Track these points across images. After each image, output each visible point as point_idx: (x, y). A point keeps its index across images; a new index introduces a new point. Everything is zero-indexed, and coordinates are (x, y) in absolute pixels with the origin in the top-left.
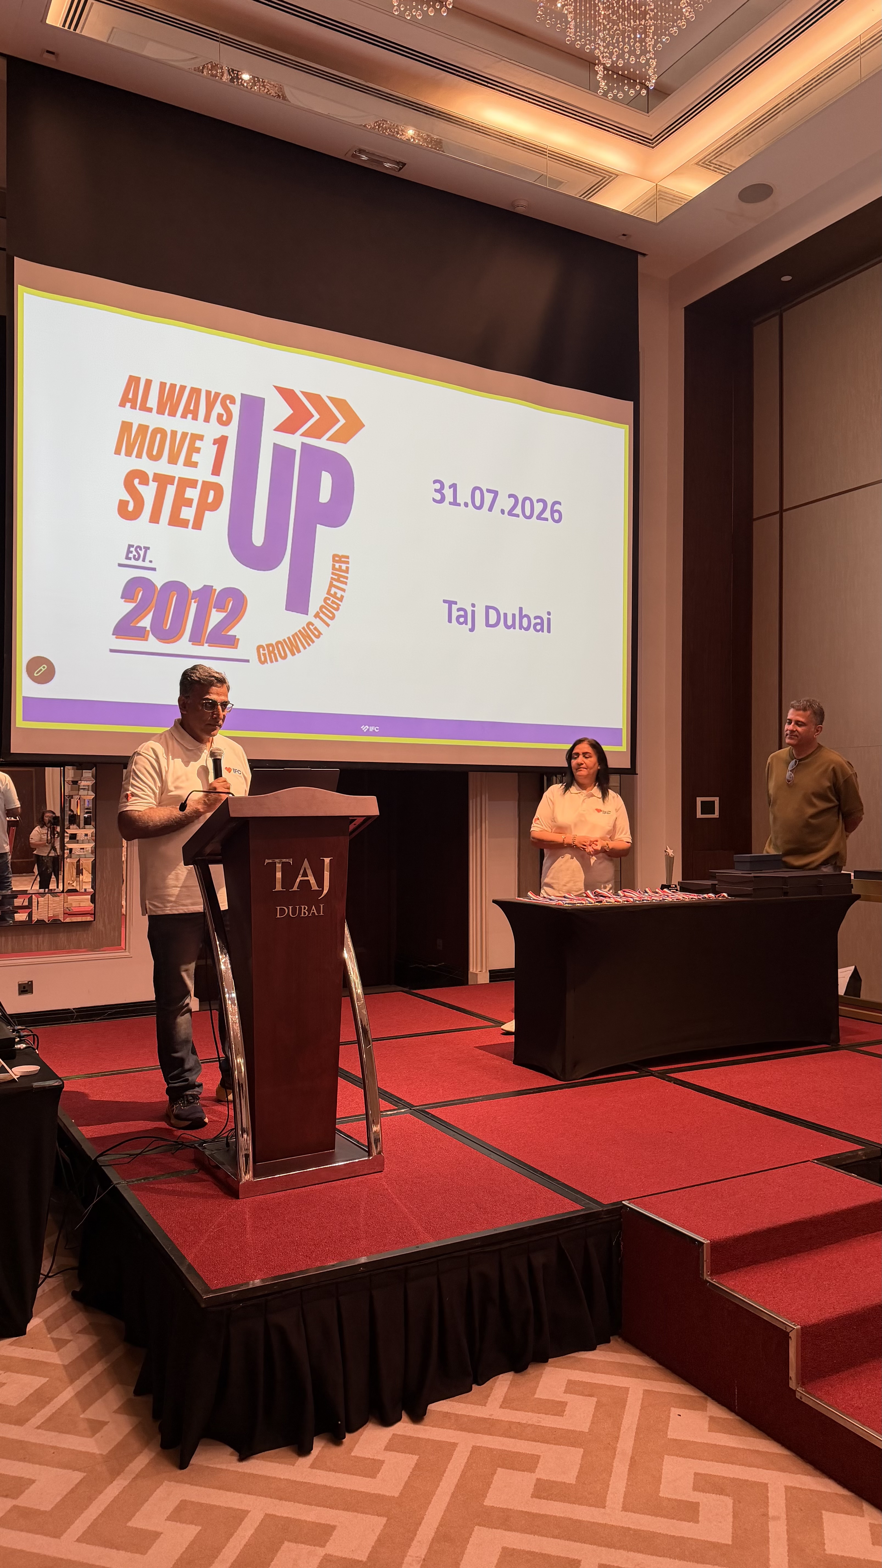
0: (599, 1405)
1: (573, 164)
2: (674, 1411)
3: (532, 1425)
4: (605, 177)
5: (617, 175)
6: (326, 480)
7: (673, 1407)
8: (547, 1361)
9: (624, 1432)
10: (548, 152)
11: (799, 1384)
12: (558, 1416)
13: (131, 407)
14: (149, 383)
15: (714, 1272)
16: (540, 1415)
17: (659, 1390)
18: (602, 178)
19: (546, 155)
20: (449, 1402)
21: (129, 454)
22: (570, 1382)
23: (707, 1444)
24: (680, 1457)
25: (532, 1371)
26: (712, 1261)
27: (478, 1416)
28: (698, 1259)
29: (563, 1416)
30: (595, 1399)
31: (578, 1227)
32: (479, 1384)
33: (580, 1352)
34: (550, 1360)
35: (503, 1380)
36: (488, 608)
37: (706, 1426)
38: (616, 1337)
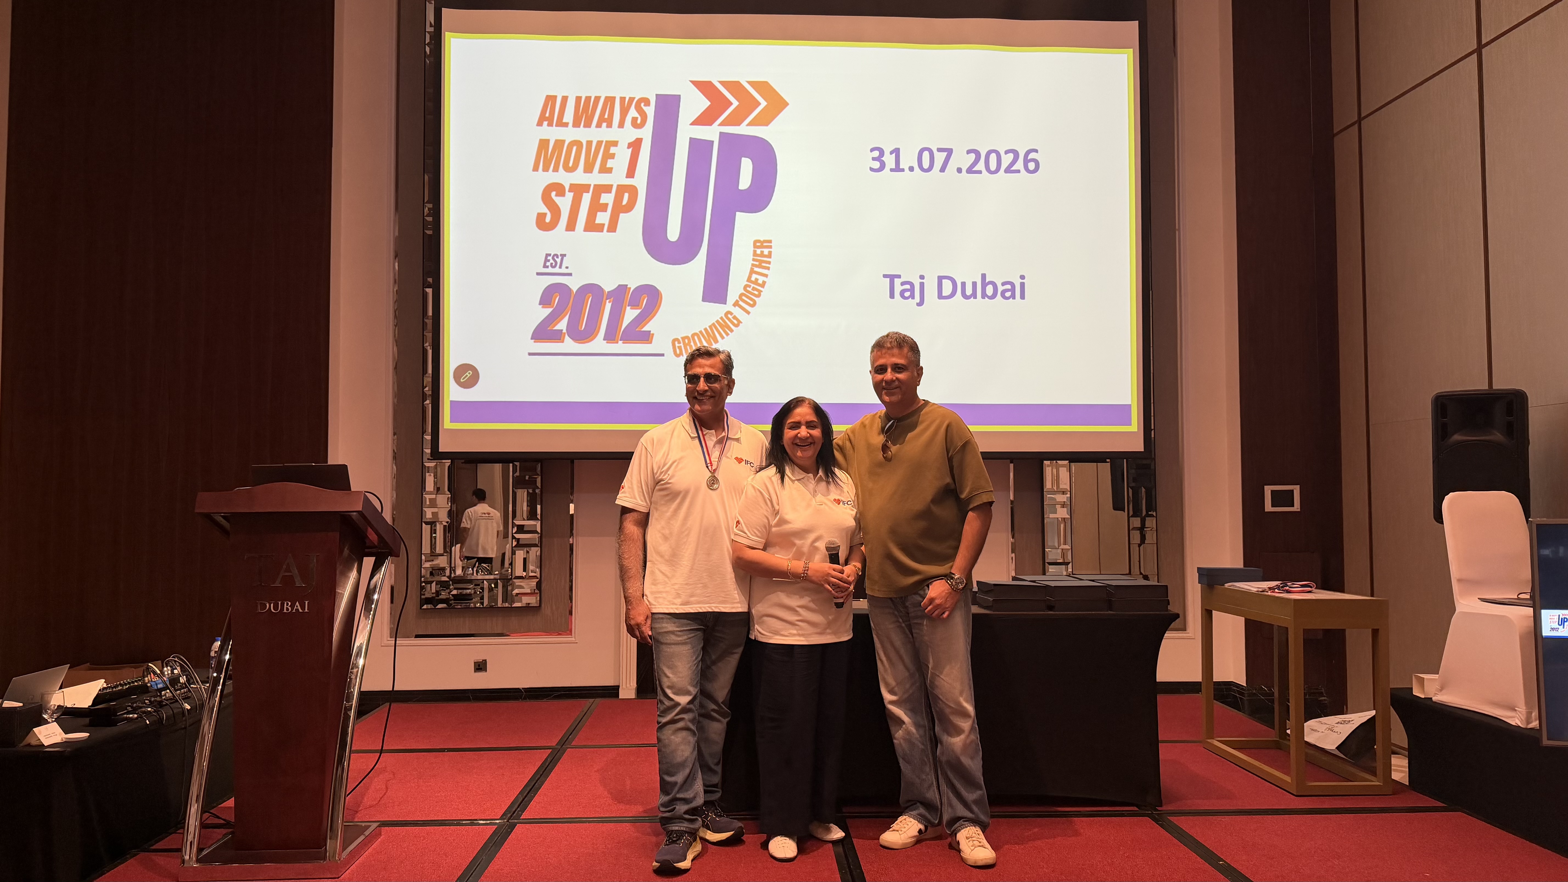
6: (747, 167)
13: (549, 125)
14: (565, 99)
21: (546, 169)
36: (940, 279)
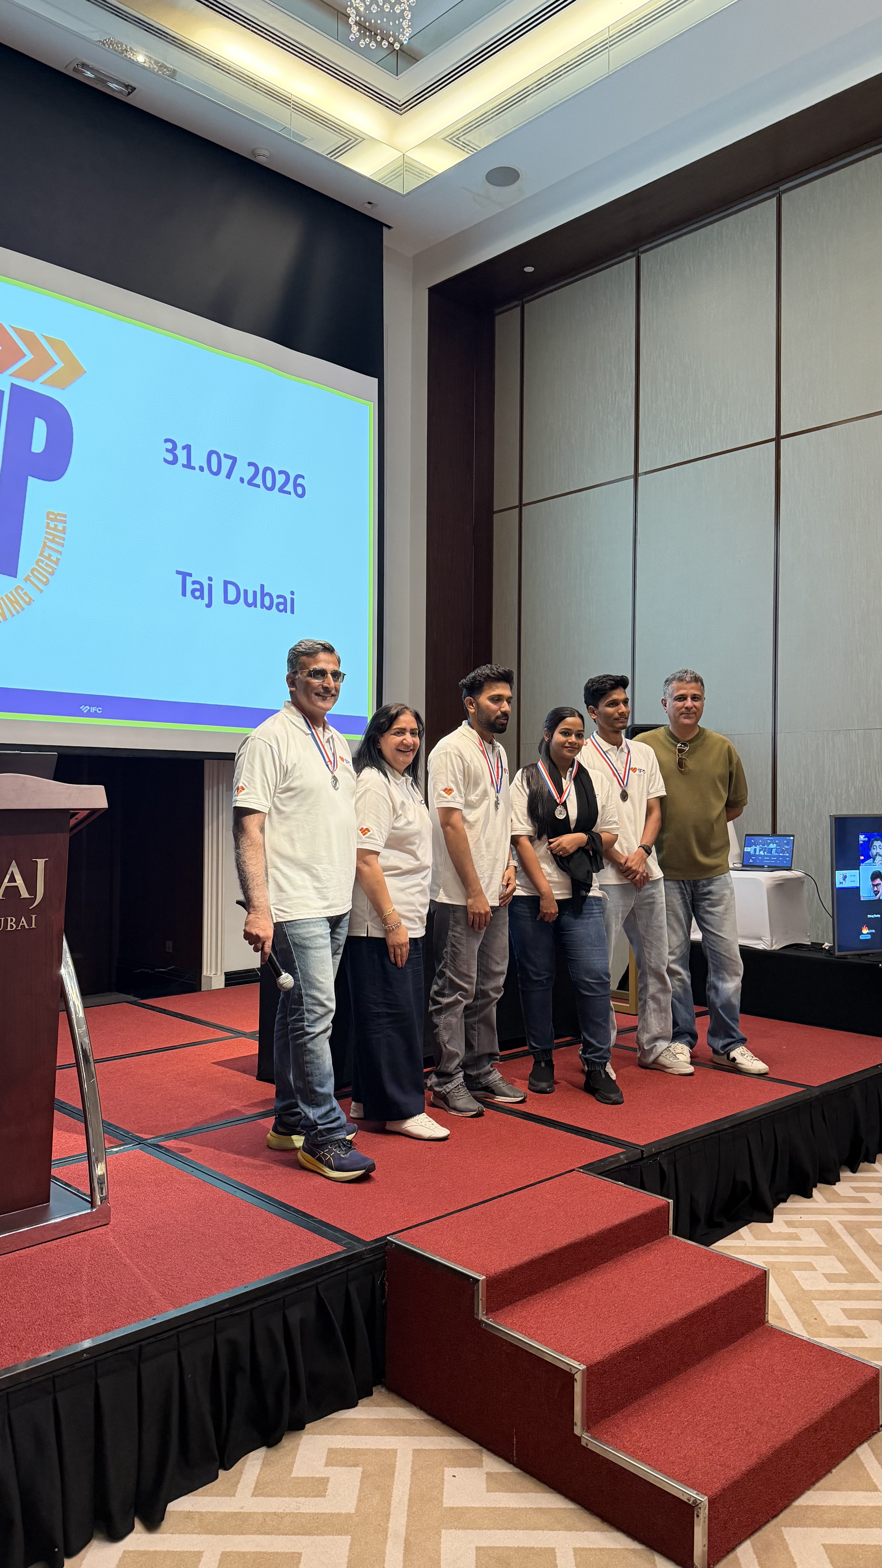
0: (365, 1476)
1: (318, 120)
2: (449, 1472)
3: (290, 1514)
4: (351, 139)
5: (364, 139)
6: (40, 428)
7: (446, 1466)
8: (303, 1428)
9: (395, 1507)
10: (292, 102)
11: (584, 1429)
12: (320, 1497)
15: (489, 1310)
16: (298, 1498)
17: (430, 1448)
18: (347, 139)
19: (290, 106)
20: (191, 1497)
22: (331, 1451)
23: (486, 1508)
24: (459, 1529)
25: (287, 1443)
26: (488, 1298)
27: (227, 1510)
28: (473, 1297)
29: (324, 1496)
30: (360, 1469)
31: (339, 1272)
32: (227, 1468)
33: (339, 1411)
34: (308, 1426)
35: (254, 1459)
36: (226, 583)
37: (484, 1486)
38: (379, 1386)
